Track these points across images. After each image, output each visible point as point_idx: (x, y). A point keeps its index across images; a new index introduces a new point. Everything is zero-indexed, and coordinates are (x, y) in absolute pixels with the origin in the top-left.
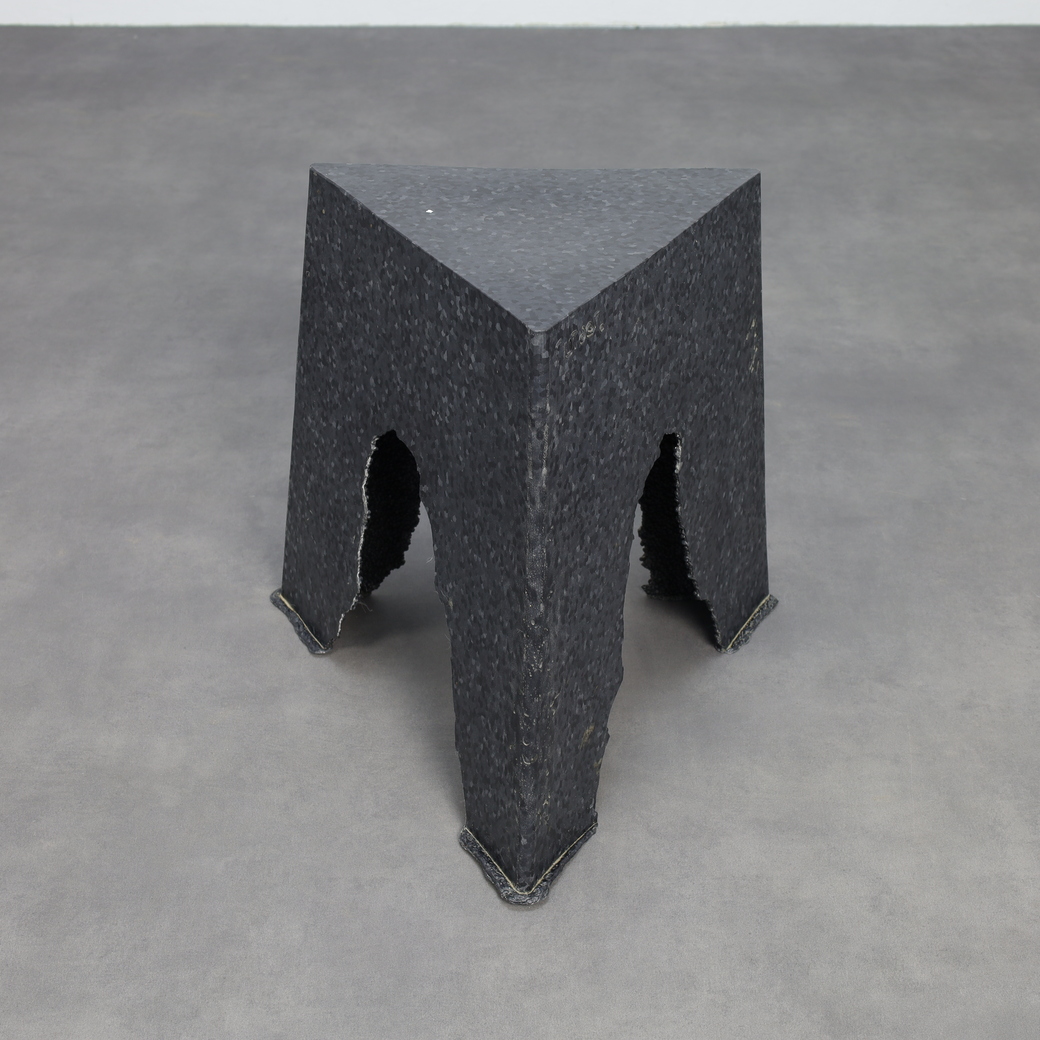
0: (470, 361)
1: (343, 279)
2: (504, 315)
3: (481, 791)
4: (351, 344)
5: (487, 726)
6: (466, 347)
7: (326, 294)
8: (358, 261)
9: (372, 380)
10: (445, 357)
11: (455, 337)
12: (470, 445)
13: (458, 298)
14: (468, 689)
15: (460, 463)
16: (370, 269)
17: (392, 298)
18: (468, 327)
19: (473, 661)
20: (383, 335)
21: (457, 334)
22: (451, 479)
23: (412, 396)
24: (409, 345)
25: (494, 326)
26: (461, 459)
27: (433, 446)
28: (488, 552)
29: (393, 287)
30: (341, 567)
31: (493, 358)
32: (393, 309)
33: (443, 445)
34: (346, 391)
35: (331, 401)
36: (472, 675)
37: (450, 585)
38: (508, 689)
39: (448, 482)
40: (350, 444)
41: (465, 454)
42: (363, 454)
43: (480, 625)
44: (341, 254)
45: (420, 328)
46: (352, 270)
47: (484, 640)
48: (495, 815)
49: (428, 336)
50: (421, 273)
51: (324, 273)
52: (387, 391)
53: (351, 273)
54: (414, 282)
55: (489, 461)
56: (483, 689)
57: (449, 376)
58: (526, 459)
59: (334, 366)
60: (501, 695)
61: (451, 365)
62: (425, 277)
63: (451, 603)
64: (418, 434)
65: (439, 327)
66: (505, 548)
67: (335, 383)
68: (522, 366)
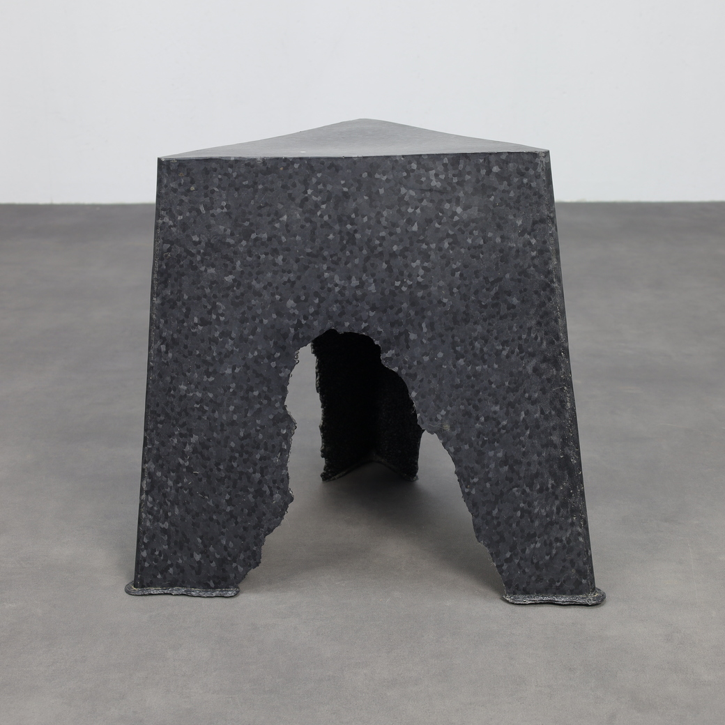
0: (455, 213)
1: (232, 234)
2: (504, 157)
3: (523, 551)
4: (250, 287)
5: (524, 492)
6: (447, 206)
7: (202, 261)
8: (260, 207)
9: (290, 303)
10: (415, 228)
11: (430, 205)
12: (459, 282)
13: (433, 172)
14: (489, 480)
15: (444, 304)
16: (280, 206)
17: (321, 216)
18: (449, 189)
19: (491, 453)
20: (308, 254)
21: (432, 201)
22: (431, 326)
23: (362, 285)
24: (354, 244)
25: (489, 172)
26: (445, 300)
27: (400, 310)
28: (498, 353)
29: (324, 206)
30: (259, 493)
31: (489, 196)
32: (325, 225)
33: (413, 303)
34: (246, 332)
35: (220, 354)
36: (492, 466)
37: (443, 412)
38: (550, 444)
39: (425, 330)
40: (258, 375)
41: (452, 294)
42: (282, 375)
43: (494, 419)
44: (228, 214)
45: (372, 222)
46: (248, 220)
47: (504, 427)
48: (547, 558)
49: (384, 222)
50: (370, 175)
51: (196, 243)
52: (317, 301)
53: (247, 224)
54: (358, 189)
55: (491, 279)
56: (511, 468)
57: (423, 241)
58: (548, 251)
59: (222, 319)
60: (539, 454)
61: (424, 230)
62: (377, 176)
63: (447, 427)
64: (372, 314)
65: (403, 209)
66: (524, 336)
67: (226, 334)
68: (534, 184)
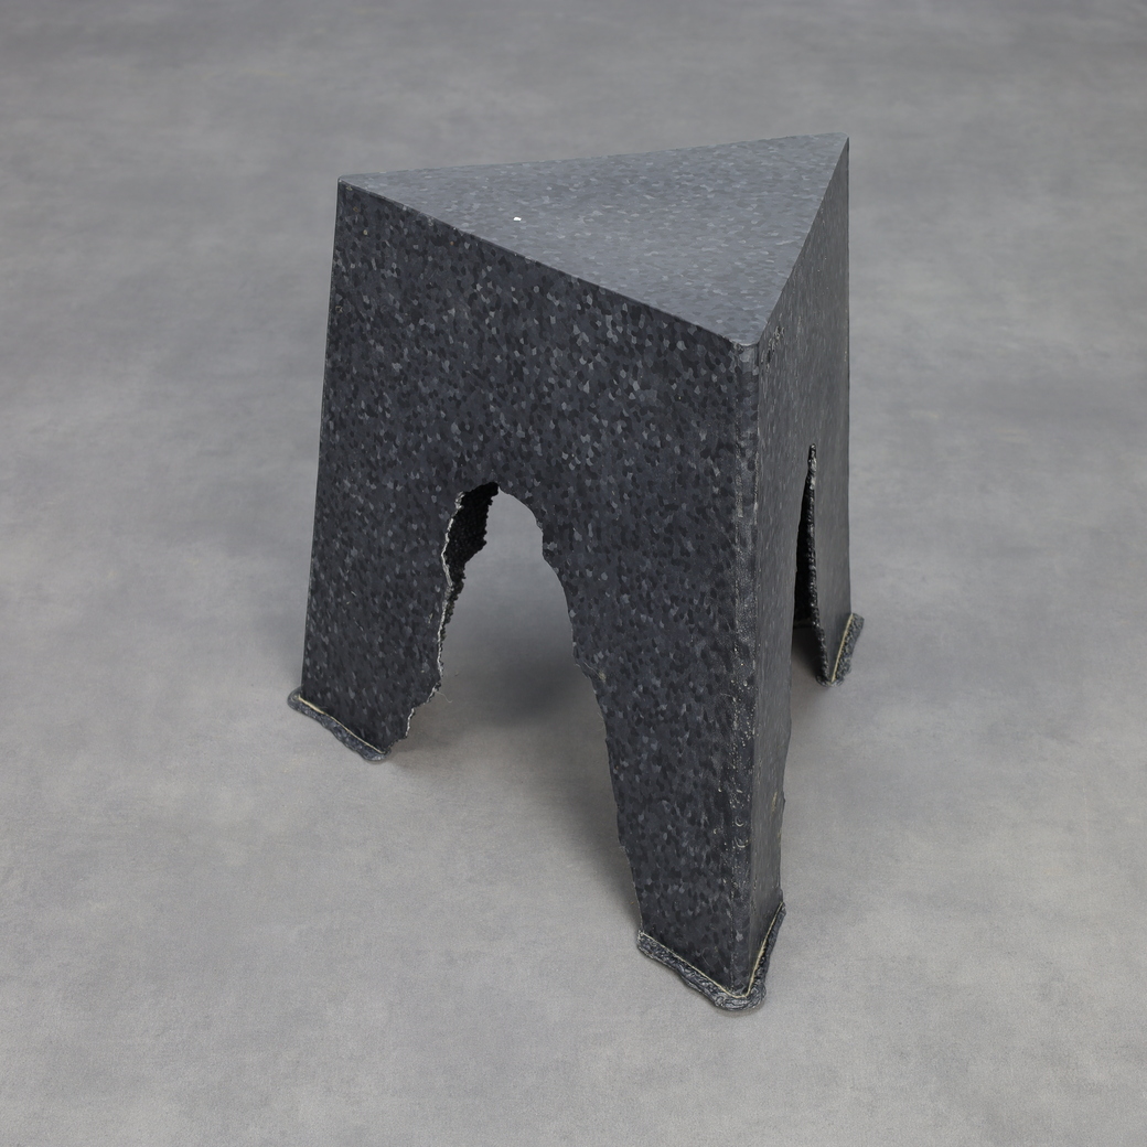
0: (630, 389)
1: (401, 310)
2: (692, 331)
3: (666, 887)
4: (416, 387)
5: (674, 811)
6: (623, 374)
7: (371, 332)
8: (429, 287)
9: (455, 428)
10: (586, 388)
11: (604, 364)
12: (631, 487)
13: (609, 318)
14: (639, 773)
15: (613, 510)
16: (449, 294)
17: (490, 326)
18: (626, 350)
19: (645, 739)
20: (475, 372)
21: (607, 359)
22: (598, 531)
23: (527, 440)
24: (521, 380)
25: (673, 346)
26: (615, 505)
27: (566, 494)
28: (666, 609)
29: (492, 314)
30: (409, 652)
31: (672, 382)
32: (492, 339)
33: (581, 491)
34: (410, 444)
35: (383, 459)
36: (645, 756)
37: (601, 655)
38: (708, 765)
39: (591, 534)
40: (419, 506)
41: (622, 500)
42: (441, 516)
43: (654, 696)
44: (398, 281)
45: (542, 359)
46: (417, 298)
47: (662, 713)
48: (690, 913)
49: (554, 366)
50: (543, 292)
51: (368, 307)
52: (481, 438)
53: (415, 302)
54: (529, 306)
55: (666, 502)
56: (664, 770)
57: (594, 411)
58: (733, 495)
59: (388, 415)
60: (696, 773)
61: (597, 396)
62: (549, 296)
63: (603, 676)
64: (537, 484)
65: (575, 355)
66: (696, 602)
67: (390, 436)
68: (724, 388)
